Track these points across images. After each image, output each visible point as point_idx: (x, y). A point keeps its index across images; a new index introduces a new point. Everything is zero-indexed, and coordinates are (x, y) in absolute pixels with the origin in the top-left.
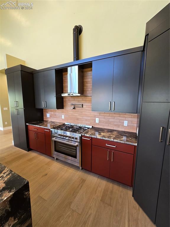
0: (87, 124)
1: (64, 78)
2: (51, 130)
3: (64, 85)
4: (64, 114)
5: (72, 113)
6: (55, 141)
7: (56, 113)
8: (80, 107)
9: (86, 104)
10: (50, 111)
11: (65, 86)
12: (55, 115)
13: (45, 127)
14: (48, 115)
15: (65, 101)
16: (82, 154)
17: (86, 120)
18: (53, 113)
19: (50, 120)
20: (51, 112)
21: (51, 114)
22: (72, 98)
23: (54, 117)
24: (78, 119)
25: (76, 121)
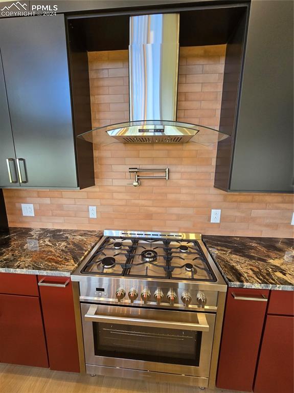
0: (180, 228)
1: (92, 75)
2: (74, 278)
3: (92, 98)
4: (98, 202)
5: (128, 197)
6: (96, 325)
7: (63, 201)
8: (163, 178)
9: (179, 168)
10: (35, 195)
11: (98, 104)
12: (60, 207)
13: (37, 272)
14: (28, 210)
15: (100, 158)
16: (223, 340)
17: (179, 217)
18: (47, 201)
19: (36, 226)
20: (39, 197)
21: (41, 205)
22: (129, 147)
23: (52, 215)
24: (149, 216)
25: (142, 221)
